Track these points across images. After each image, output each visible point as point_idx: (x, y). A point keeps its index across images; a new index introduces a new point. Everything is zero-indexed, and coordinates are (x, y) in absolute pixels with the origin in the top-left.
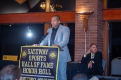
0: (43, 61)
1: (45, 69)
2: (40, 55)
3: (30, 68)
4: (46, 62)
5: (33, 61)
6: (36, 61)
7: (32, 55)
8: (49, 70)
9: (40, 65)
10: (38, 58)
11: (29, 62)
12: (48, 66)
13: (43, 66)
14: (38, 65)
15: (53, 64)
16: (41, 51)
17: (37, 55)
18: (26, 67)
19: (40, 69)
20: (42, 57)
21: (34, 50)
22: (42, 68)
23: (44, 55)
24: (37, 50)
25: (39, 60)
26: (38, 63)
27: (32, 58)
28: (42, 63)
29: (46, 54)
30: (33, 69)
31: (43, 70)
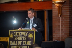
0: (24, 41)
1: (26, 45)
2: (22, 36)
3: (16, 45)
4: (26, 41)
5: (18, 41)
6: (20, 41)
7: (16, 36)
8: (29, 46)
9: (22, 43)
10: (21, 38)
11: (15, 42)
12: (28, 44)
13: (24, 44)
14: (21, 43)
15: (31, 42)
16: (22, 33)
18: (13, 45)
19: (22, 46)
20: (23, 37)
21: (18, 33)
22: (24, 45)
23: (25, 36)
24: (20, 32)
25: (22, 40)
26: (21, 41)
27: (17, 38)
28: (23, 42)
29: (26, 35)
30: (18, 46)
31: (25, 46)
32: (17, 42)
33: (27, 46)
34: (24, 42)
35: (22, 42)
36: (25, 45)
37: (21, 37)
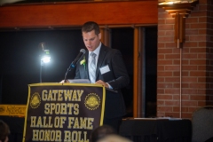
0: (73, 115)
1: (78, 130)
2: (68, 102)
3: (48, 129)
4: (79, 116)
5: (54, 115)
6: (60, 115)
7: (50, 102)
8: (85, 133)
9: (67, 122)
10: (63, 109)
11: (45, 118)
12: (83, 125)
13: (72, 125)
14: (62, 122)
15: (92, 120)
16: (68, 94)
17: (60, 102)
18: (40, 129)
19: (66, 132)
20: (70, 106)
21: (55, 92)
22: (72, 130)
23: (74, 102)
24: (62, 91)
25: (65, 113)
26: (62, 118)
27: (52, 109)
28: (70, 118)
29: (80, 100)
30: (53, 131)
31: (74, 132)
32: (50, 118)
33: (80, 133)
34: (73, 118)
35: (65, 119)
36: (74, 127)
37: (65, 104)
